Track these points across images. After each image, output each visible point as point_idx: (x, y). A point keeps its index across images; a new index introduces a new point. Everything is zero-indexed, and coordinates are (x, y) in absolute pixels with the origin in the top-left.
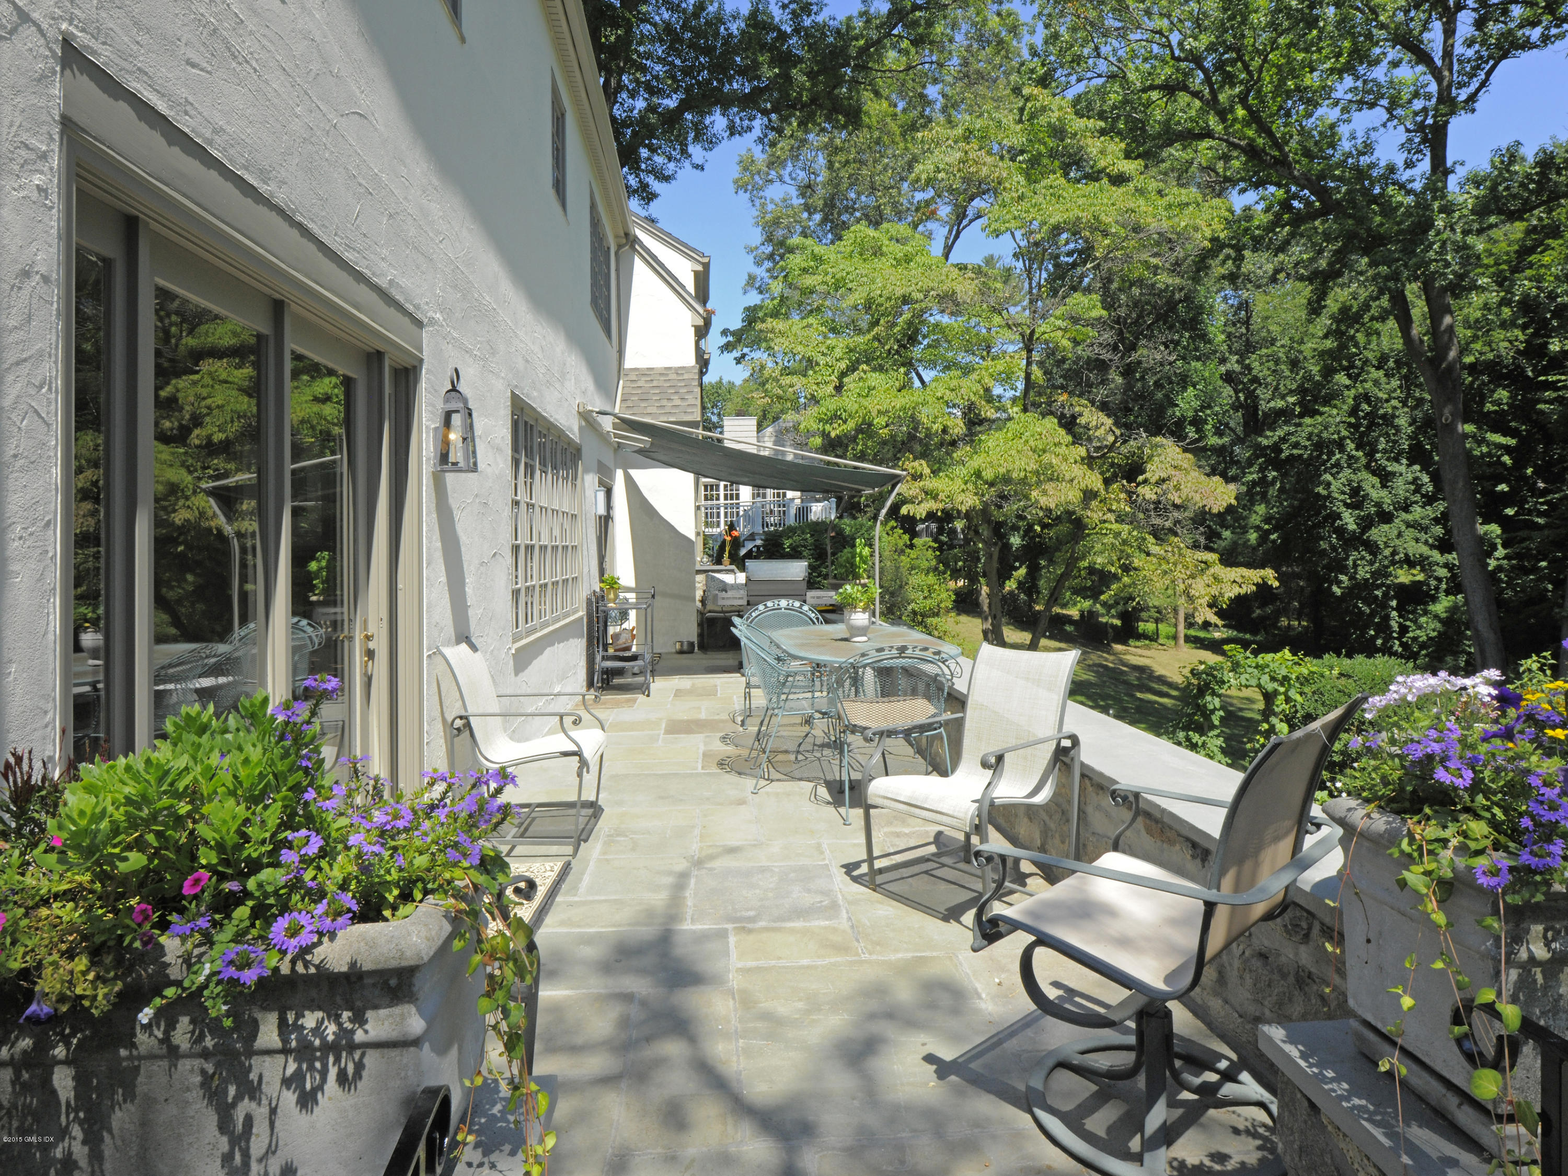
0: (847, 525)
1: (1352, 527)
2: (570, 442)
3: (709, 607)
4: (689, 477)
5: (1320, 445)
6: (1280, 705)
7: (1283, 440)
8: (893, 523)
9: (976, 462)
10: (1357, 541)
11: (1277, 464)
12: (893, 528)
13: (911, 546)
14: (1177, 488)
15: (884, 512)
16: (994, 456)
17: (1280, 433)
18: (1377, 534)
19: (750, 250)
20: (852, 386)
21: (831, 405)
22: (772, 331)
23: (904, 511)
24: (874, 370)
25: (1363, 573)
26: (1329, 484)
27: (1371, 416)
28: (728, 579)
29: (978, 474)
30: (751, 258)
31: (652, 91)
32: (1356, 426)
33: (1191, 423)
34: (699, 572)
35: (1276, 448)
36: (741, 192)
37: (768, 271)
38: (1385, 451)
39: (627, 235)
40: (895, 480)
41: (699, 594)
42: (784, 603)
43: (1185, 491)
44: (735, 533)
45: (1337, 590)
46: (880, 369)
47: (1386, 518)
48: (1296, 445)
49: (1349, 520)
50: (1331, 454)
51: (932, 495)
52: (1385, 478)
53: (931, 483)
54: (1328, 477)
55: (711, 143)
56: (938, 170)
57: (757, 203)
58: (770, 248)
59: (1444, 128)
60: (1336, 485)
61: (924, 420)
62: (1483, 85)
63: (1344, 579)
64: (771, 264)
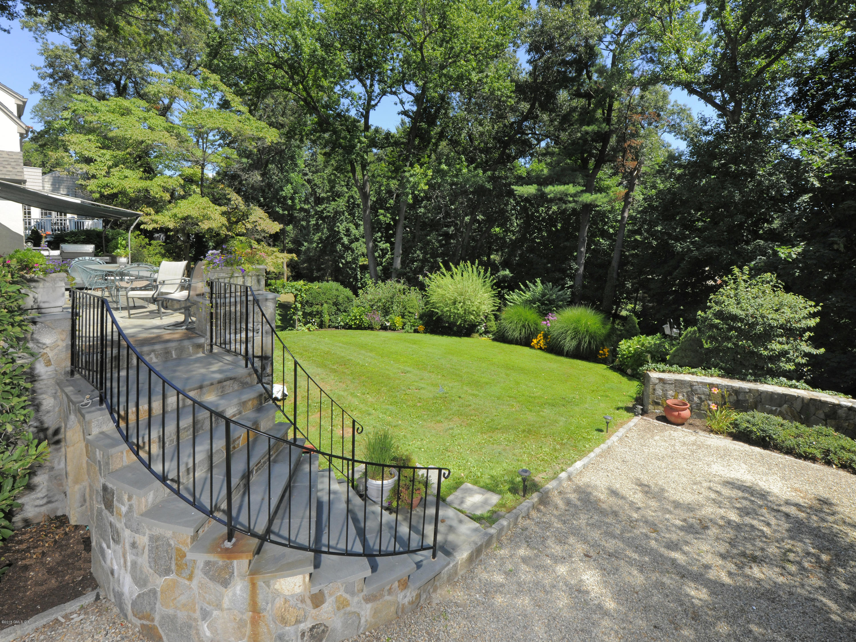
0: (110, 232)
1: (346, 243)
4: (20, 206)
5: (336, 213)
7: (325, 209)
8: (138, 232)
9: (175, 211)
10: (347, 248)
11: (323, 219)
12: (138, 235)
13: (150, 244)
14: (260, 225)
15: (132, 227)
16: (182, 209)
17: (324, 206)
18: (353, 246)
19: (36, 68)
20: (115, 173)
21: (105, 181)
23: (142, 227)
24: (127, 168)
25: (349, 259)
26: (338, 227)
27: (353, 203)
29: (175, 215)
30: (36, 73)
32: (349, 207)
33: (290, 199)
35: (322, 212)
37: (51, 84)
38: (358, 217)
40: (138, 216)
42: (87, 258)
43: (262, 226)
45: (341, 265)
46: (130, 168)
47: (357, 240)
48: (328, 212)
49: (345, 240)
50: (340, 216)
51: (155, 221)
52: (357, 226)
53: (155, 217)
54: (339, 224)
56: (159, 92)
57: (40, 41)
58: (51, 70)
59: (368, 113)
60: (341, 227)
61: (152, 193)
62: (379, 102)
63: (343, 261)
64: (52, 80)
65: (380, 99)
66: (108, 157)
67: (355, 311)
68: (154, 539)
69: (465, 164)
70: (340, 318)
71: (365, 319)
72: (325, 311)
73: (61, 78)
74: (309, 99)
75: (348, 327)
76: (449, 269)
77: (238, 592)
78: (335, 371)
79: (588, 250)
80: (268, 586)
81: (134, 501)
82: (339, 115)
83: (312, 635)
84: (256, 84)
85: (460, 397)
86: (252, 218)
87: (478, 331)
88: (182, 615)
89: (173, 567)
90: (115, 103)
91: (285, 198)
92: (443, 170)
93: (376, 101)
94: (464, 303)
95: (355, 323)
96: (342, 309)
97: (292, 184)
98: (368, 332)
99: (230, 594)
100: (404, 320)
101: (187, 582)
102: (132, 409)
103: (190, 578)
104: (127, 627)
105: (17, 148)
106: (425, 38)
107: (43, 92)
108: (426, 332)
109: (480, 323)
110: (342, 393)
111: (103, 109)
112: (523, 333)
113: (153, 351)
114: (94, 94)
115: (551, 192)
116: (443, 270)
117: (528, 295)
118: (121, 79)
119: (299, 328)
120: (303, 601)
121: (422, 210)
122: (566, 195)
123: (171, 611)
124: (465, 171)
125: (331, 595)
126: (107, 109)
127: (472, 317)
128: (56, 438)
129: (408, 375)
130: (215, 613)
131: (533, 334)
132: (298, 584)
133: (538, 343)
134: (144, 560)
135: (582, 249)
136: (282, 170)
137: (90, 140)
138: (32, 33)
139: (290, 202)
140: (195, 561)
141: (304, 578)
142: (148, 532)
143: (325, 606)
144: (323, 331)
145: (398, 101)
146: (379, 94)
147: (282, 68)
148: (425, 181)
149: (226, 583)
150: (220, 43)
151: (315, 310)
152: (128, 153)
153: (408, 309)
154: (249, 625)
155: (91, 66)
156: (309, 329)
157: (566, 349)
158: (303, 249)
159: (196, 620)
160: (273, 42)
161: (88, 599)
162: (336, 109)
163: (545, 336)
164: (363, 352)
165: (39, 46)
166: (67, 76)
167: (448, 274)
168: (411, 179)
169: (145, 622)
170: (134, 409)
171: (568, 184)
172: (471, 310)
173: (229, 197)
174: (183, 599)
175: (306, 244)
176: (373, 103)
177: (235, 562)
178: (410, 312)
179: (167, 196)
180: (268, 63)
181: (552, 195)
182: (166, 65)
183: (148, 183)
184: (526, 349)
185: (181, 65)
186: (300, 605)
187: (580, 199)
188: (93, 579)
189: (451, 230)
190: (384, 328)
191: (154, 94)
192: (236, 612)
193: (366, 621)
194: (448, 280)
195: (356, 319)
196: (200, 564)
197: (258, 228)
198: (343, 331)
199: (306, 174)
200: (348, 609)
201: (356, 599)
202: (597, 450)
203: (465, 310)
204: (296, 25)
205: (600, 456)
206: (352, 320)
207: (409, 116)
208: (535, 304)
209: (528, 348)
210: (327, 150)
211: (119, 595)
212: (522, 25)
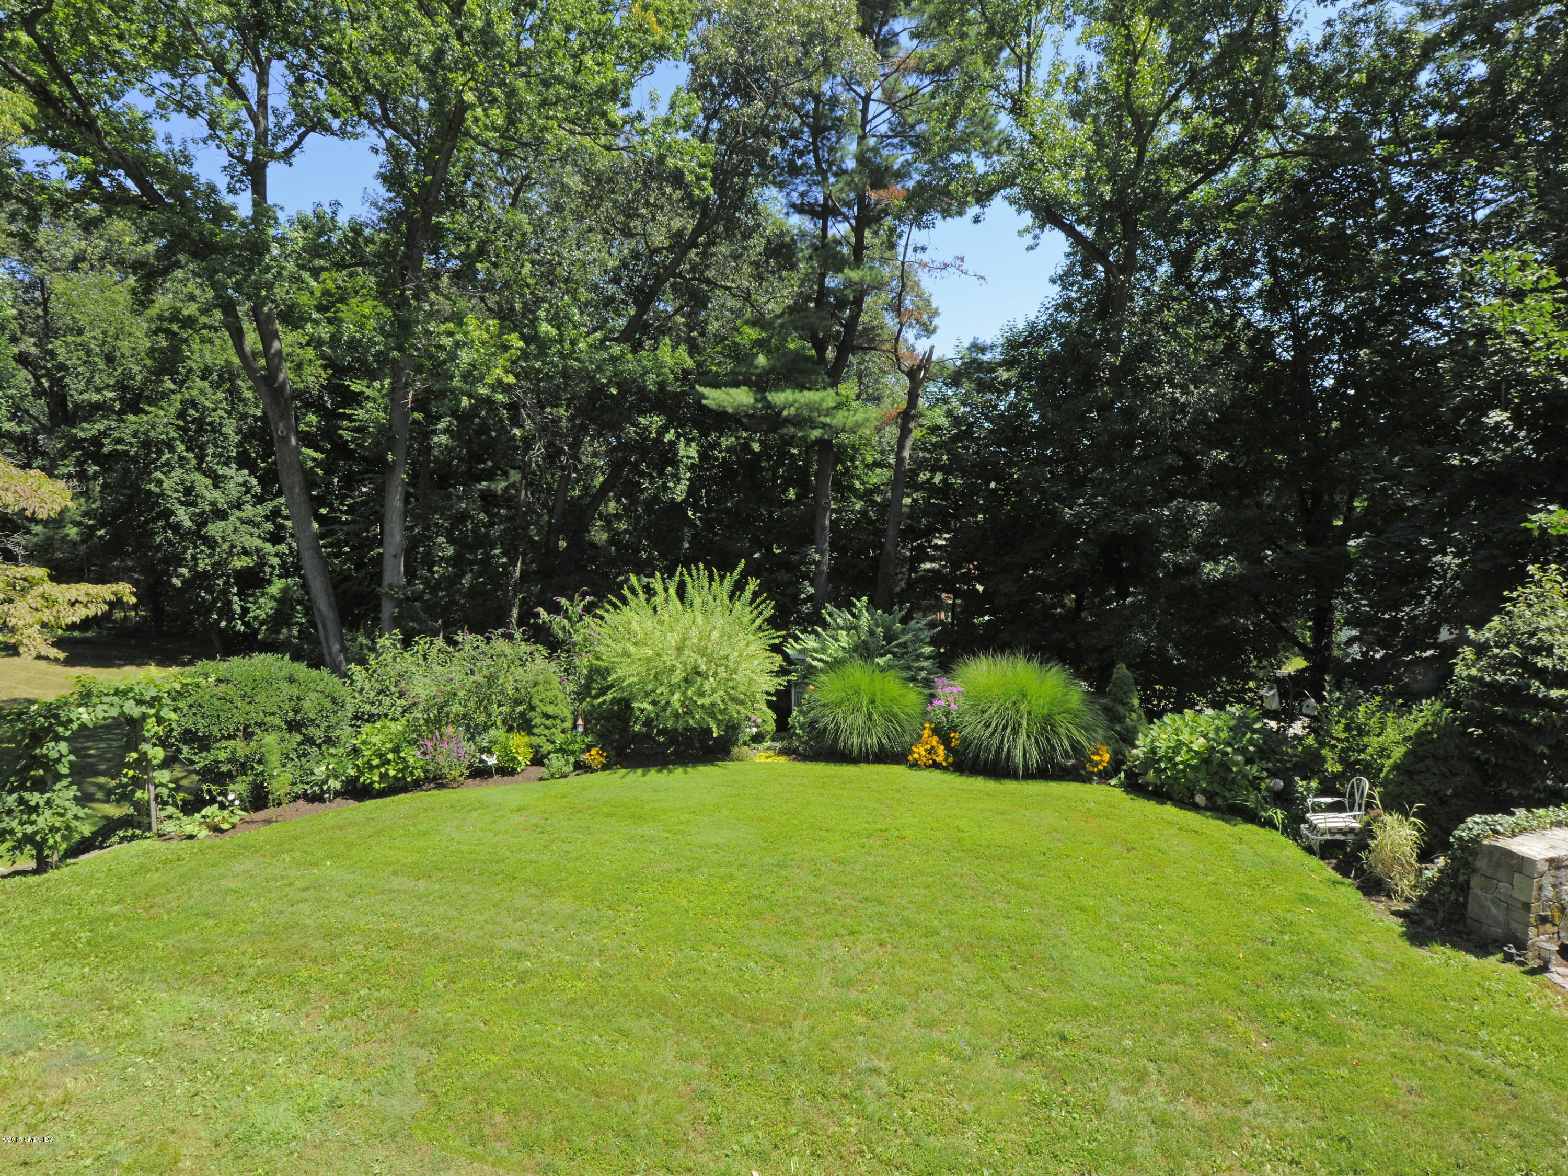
1: (188, 523)
5: (147, 444)
6: (151, 728)
7: (104, 434)
10: (194, 536)
17: (99, 426)
18: (214, 529)
25: (204, 564)
26: (160, 483)
27: (199, 421)
32: (185, 430)
35: (95, 441)
38: (214, 456)
45: (177, 582)
47: (221, 515)
48: (120, 441)
49: (183, 517)
50: (160, 453)
52: (217, 480)
54: (159, 475)
59: (262, 171)
60: (168, 483)
62: (297, 145)
63: (184, 571)
65: (302, 137)
67: (375, 739)
70: (323, 768)
71: (412, 756)
75: (359, 791)
93: (287, 144)
95: (384, 776)
108: (611, 765)
115: (787, 404)
119: (169, 827)
144: (264, 820)
148: (504, 362)
151: (223, 756)
153: (541, 708)
156: (210, 824)
163: (943, 735)
168: (461, 354)
171: (811, 389)
178: (547, 716)
181: (791, 411)
190: (480, 773)
194: (645, 617)
195: (384, 763)
198: (347, 807)
206: (370, 767)
209: (903, 769)
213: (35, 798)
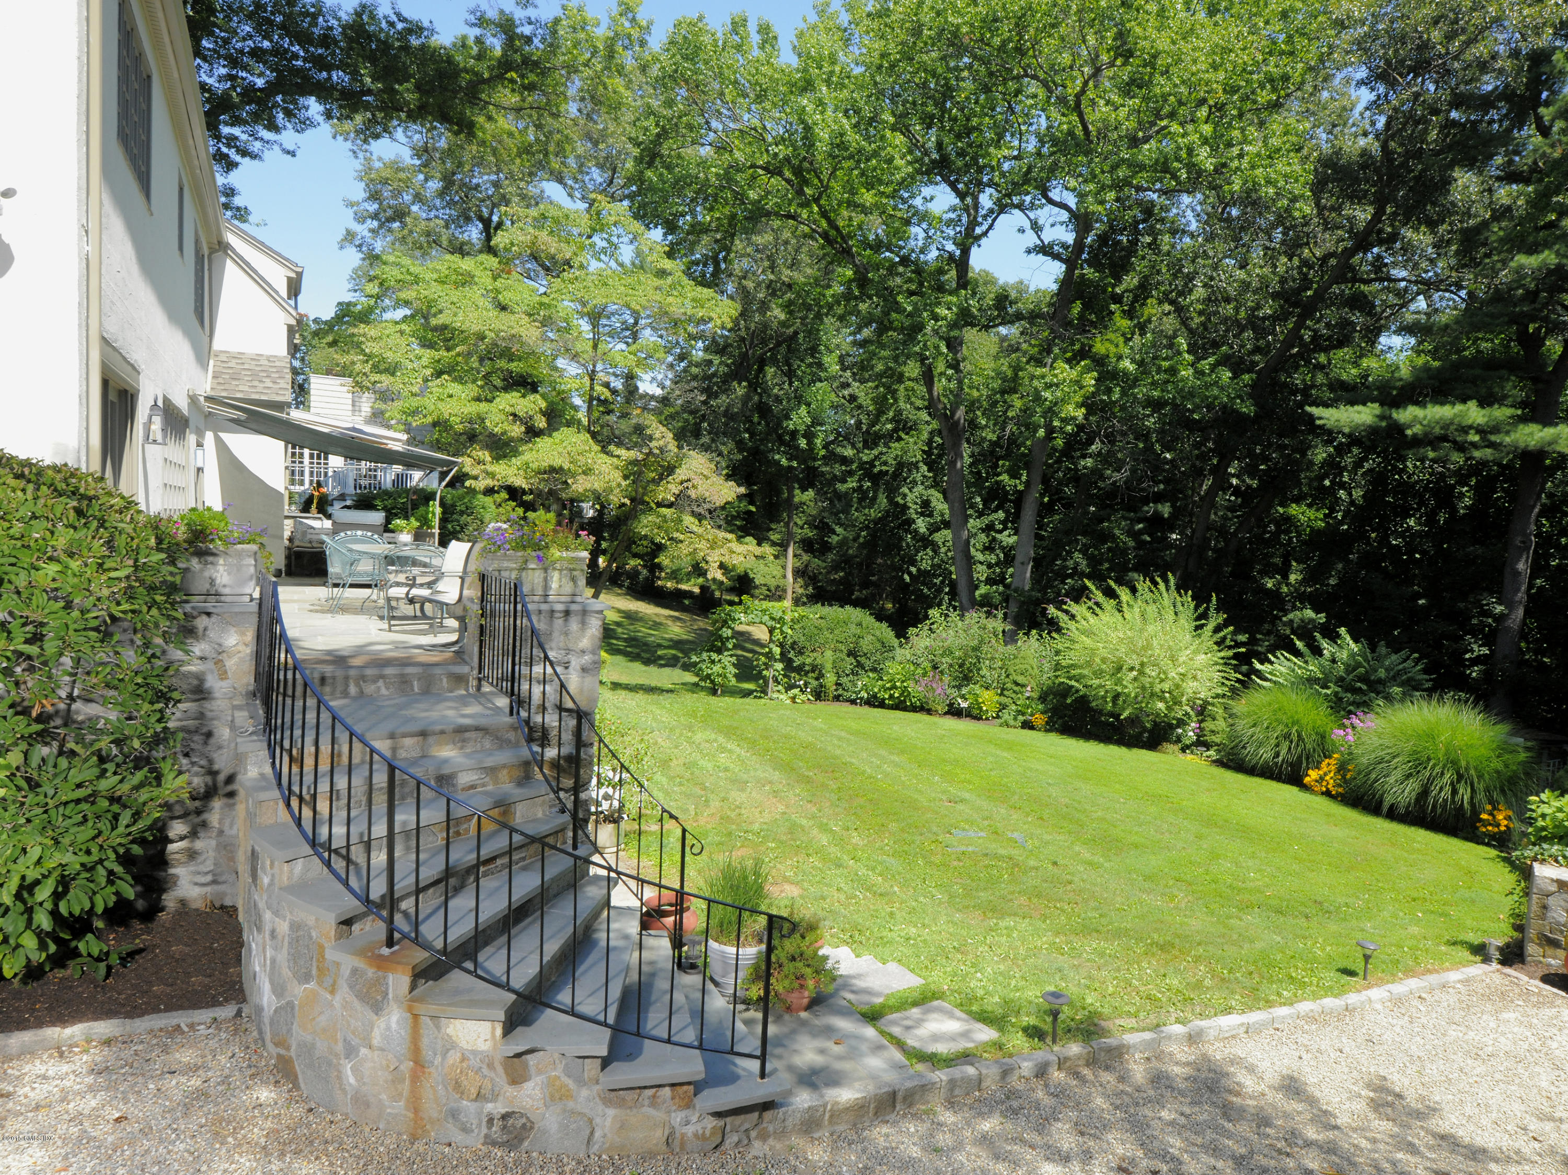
1: (923, 530)
2: (183, 416)
3: (297, 543)
4: (281, 444)
5: (902, 465)
6: (777, 636)
7: (876, 457)
9: (531, 457)
10: (925, 542)
11: (873, 477)
14: (695, 487)
16: (542, 455)
17: (875, 452)
18: (938, 537)
19: (351, 204)
20: (434, 390)
21: (415, 402)
22: (364, 335)
24: (454, 380)
25: (926, 565)
26: (905, 496)
28: (316, 524)
29: (530, 465)
30: (350, 213)
31: (234, 62)
33: (804, 436)
34: (287, 517)
35: (872, 464)
36: (340, 139)
37: (372, 231)
39: (220, 243)
40: (455, 464)
41: (287, 534)
42: (359, 533)
44: (324, 490)
45: (907, 578)
46: (459, 380)
47: (947, 524)
48: (885, 463)
49: (921, 525)
50: (910, 472)
51: (492, 475)
53: (490, 468)
54: (906, 490)
55: (305, 124)
56: (512, 244)
57: (361, 155)
58: (376, 206)
59: (966, 252)
60: (911, 496)
61: (488, 423)
62: (991, 227)
63: (913, 570)
64: (375, 224)
65: (994, 220)
66: (425, 361)
67: (893, 669)
68: (295, 927)
69: (1189, 357)
70: (863, 684)
71: (914, 689)
72: (829, 666)
73: (390, 220)
74: (833, 233)
75: (874, 702)
76: (1110, 594)
77: (394, 1026)
78: (808, 780)
79: (1537, 569)
80: (438, 1028)
81: (276, 870)
82: (905, 261)
83: (505, 1127)
84: (727, 210)
85: (1055, 863)
86: (681, 474)
87: (1179, 740)
88: (321, 1047)
89: (314, 972)
90: (446, 265)
91: (794, 434)
92: (1126, 373)
93: (985, 227)
94: (1141, 673)
95: (891, 697)
96: (868, 664)
97: (808, 405)
98: (918, 716)
99: (383, 1026)
100: (1003, 700)
101: (329, 996)
102: (310, 749)
103: (333, 992)
104: (261, 1056)
105: (282, 349)
106: (1086, 83)
107: (360, 246)
108: (1050, 727)
109: (1181, 723)
110: (804, 822)
111: (429, 276)
112: (1283, 752)
113: (382, 677)
114: (445, 243)
115: (1415, 419)
116: (1099, 596)
117: (1313, 668)
118: (491, 214)
119: (775, 695)
120: (491, 1066)
121: (1089, 462)
122: (1465, 430)
123: (309, 1038)
124: (1186, 373)
125: (539, 1072)
126: (435, 276)
127: (1161, 705)
128: (230, 788)
129: (960, 807)
130: (364, 1051)
131: (1310, 759)
132: (483, 1037)
133: (1322, 779)
134: (283, 957)
135: (1521, 566)
136: (790, 374)
137: (402, 332)
138: (349, 144)
139: (803, 443)
140: (338, 964)
141: (494, 1029)
142: (289, 916)
143: (528, 1086)
144: (820, 705)
145: (1027, 224)
146: (991, 211)
147: (780, 174)
148: (1078, 398)
149: (378, 1008)
150: (658, 135)
151: (808, 661)
152: (458, 355)
153: (1015, 677)
154: (407, 1082)
155: (442, 194)
156: (793, 699)
157: (1388, 800)
158: (834, 539)
159: (337, 1055)
160: (759, 124)
161: (226, 1012)
162: (901, 248)
163: (1342, 768)
164: (883, 752)
165: (357, 165)
166: (400, 214)
167: (1108, 604)
168: (1047, 394)
169: (283, 1052)
170: (313, 749)
171: (1464, 401)
172: (1157, 688)
173: (649, 432)
174: (323, 1020)
175: (839, 530)
176: (978, 230)
177: (391, 978)
178: (1017, 684)
179: (517, 430)
180: (753, 166)
181: (1418, 429)
182: (570, 182)
183: (483, 407)
184: (1289, 792)
185: (600, 180)
186: (485, 1071)
187: (1508, 439)
188: (241, 990)
189: (1165, 510)
190: (954, 712)
191: (505, 249)
192: (390, 1056)
193: (604, 1136)
194: (1108, 616)
195: (894, 687)
196: (346, 971)
197: (693, 493)
198: (866, 709)
199: (846, 385)
200: (571, 1104)
201: (585, 1093)
202: (1305, 1007)
203: (1143, 688)
204: (807, 86)
205: (1311, 1018)
206: (886, 690)
207: (1056, 257)
208: (1325, 687)
209: (1294, 790)
210: (866, 333)
211: (259, 1010)
212: (1340, 25)
213: (714, 656)
